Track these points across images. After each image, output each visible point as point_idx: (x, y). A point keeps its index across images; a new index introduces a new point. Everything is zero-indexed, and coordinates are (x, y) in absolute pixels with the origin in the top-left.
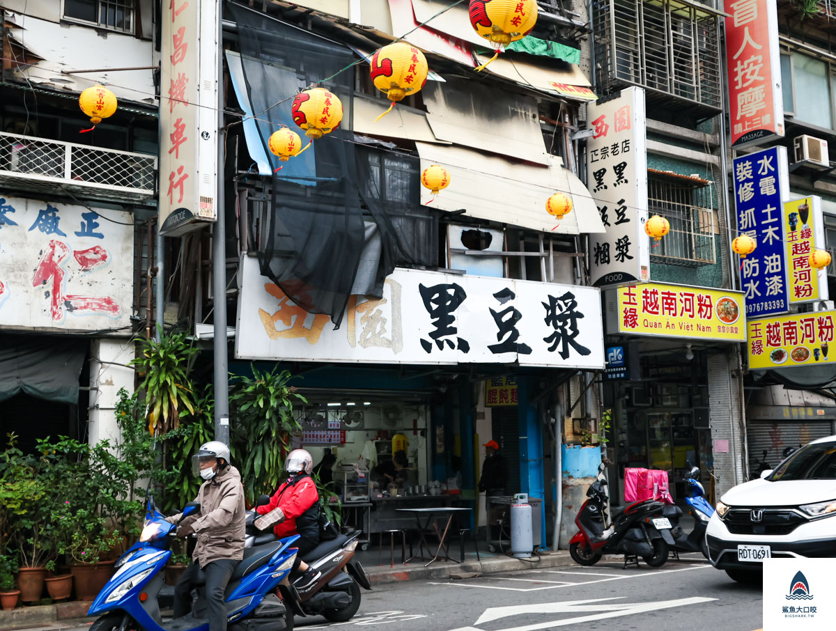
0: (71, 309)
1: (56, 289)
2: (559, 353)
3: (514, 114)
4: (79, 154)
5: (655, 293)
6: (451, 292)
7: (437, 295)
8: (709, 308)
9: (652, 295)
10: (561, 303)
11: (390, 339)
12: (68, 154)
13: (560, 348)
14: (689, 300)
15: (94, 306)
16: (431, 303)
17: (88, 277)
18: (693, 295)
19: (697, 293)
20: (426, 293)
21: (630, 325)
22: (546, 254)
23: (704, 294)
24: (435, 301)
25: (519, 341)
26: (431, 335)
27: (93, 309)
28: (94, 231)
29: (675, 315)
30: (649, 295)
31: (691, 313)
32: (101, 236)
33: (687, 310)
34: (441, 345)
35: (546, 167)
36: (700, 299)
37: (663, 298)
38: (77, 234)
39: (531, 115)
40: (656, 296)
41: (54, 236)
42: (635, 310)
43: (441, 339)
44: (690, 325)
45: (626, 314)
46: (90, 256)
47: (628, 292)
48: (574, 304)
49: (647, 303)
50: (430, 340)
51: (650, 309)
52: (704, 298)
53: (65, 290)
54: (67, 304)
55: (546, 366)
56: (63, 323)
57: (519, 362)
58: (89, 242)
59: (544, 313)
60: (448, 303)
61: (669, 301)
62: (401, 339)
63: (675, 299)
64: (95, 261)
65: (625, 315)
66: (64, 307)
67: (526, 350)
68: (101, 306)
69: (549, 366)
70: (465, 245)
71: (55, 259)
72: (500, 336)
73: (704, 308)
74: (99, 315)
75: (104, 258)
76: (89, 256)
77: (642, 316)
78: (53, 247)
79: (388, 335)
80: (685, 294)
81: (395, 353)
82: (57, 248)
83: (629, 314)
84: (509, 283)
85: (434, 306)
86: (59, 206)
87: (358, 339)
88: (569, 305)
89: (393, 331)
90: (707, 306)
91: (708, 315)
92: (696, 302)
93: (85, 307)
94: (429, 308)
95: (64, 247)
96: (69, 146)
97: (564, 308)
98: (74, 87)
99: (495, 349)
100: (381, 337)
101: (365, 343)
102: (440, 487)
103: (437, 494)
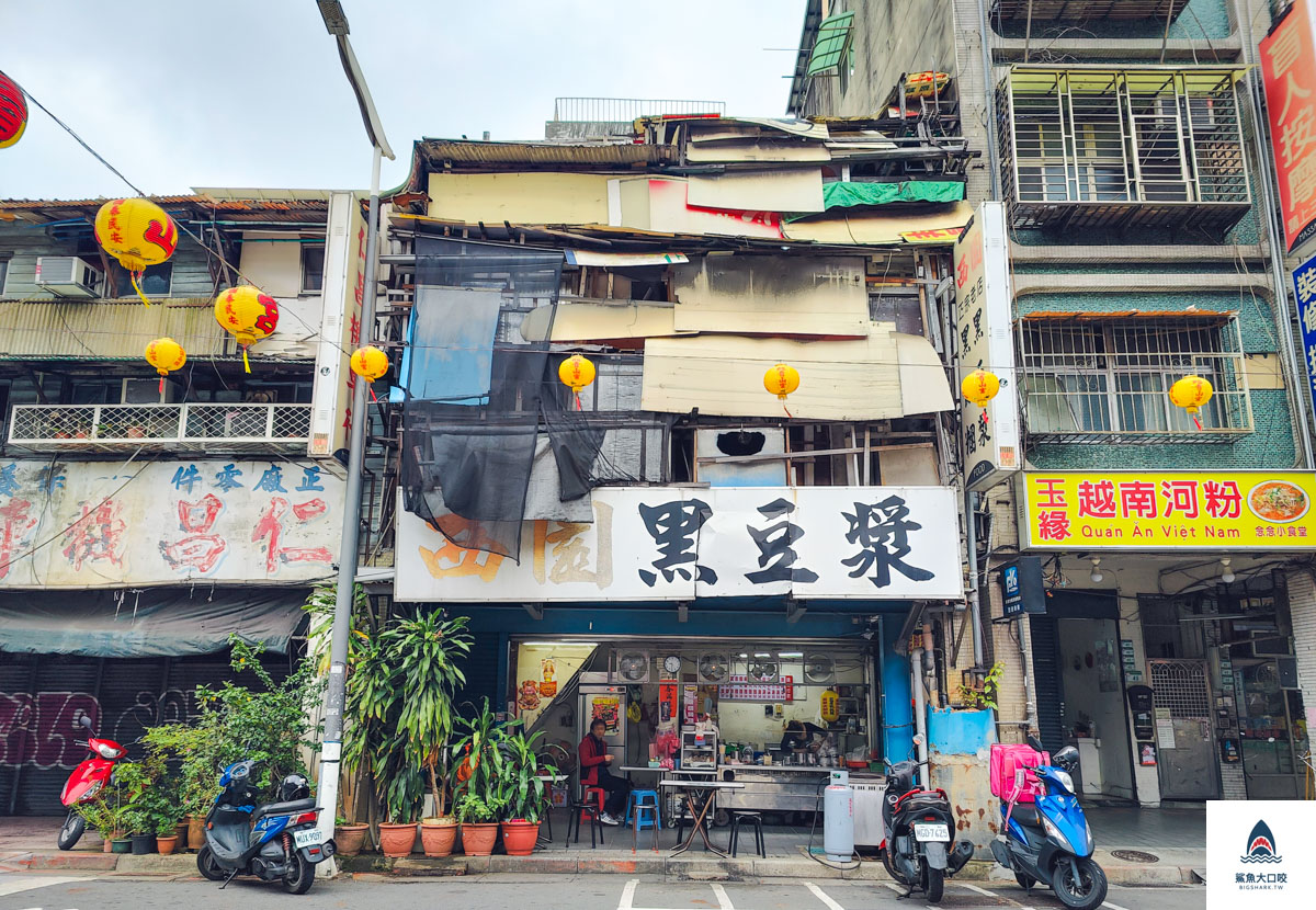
0: (286, 560)
1: (273, 543)
2: (870, 578)
3: (821, 281)
4: (281, 413)
5: (1105, 486)
6: (689, 510)
7: (667, 516)
8: (1233, 502)
9: (1101, 491)
10: (879, 512)
11: (595, 572)
12: (271, 414)
13: (873, 571)
14: (1186, 491)
15: (309, 557)
16: (658, 526)
17: (306, 529)
18: (1193, 484)
19: (1202, 480)
20: (649, 515)
21: (1052, 536)
22: (860, 450)
23: (1219, 480)
24: (663, 523)
25: (796, 565)
26: (655, 564)
27: (308, 560)
28: (315, 484)
29: (1153, 515)
30: (1093, 490)
31: (1191, 511)
32: (321, 489)
33: (1179, 507)
34: (669, 577)
35: (863, 338)
36: (1210, 489)
37: (1124, 493)
38: (298, 489)
39: (851, 277)
40: (1108, 491)
41: (276, 494)
42: (1064, 513)
43: (670, 568)
44: (1188, 529)
45: (1045, 520)
46: (310, 508)
47: (1048, 489)
48: (904, 511)
49: (1089, 502)
50: (654, 570)
51: (1096, 510)
52: (1221, 486)
53: (282, 543)
54: (283, 556)
55: (843, 597)
56: (275, 576)
57: (793, 593)
58: (310, 495)
59: (846, 526)
60: (684, 524)
61: (1138, 496)
62: (609, 570)
63: (1152, 493)
64: (313, 513)
65: (1041, 522)
66: (279, 560)
67: (808, 576)
68: (315, 557)
69: (848, 597)
70: (723, 451)
71: (275, 515)
72: (763, 561)
73: (1222, 502)
74: (313, 565)
75: (323, 509)
76: (306, 509)
77: (1075, 521)
78: (274, 504)
79: (592, 568)
80: (1174, 484)
81: (601, 589)
82: (278, 504)
83: (1049, 519)
84: (785, 493)
85: (662, 529)
86: (282, 465)
87: (548, 573)
88: (893, 513)
89: (599, 562)
90: (1228, 498)
91: (1232, 509)
92: (1201, 494)
93: (300, 559)
94: (654, 532)
95: (284, 503)
96: (271, 407)
97: (884, 518)
98: (307, 354)
99: (754, 578)
100: (582, 569)
101: (557, 578)
102: (837, 757)
103: (830, 765)
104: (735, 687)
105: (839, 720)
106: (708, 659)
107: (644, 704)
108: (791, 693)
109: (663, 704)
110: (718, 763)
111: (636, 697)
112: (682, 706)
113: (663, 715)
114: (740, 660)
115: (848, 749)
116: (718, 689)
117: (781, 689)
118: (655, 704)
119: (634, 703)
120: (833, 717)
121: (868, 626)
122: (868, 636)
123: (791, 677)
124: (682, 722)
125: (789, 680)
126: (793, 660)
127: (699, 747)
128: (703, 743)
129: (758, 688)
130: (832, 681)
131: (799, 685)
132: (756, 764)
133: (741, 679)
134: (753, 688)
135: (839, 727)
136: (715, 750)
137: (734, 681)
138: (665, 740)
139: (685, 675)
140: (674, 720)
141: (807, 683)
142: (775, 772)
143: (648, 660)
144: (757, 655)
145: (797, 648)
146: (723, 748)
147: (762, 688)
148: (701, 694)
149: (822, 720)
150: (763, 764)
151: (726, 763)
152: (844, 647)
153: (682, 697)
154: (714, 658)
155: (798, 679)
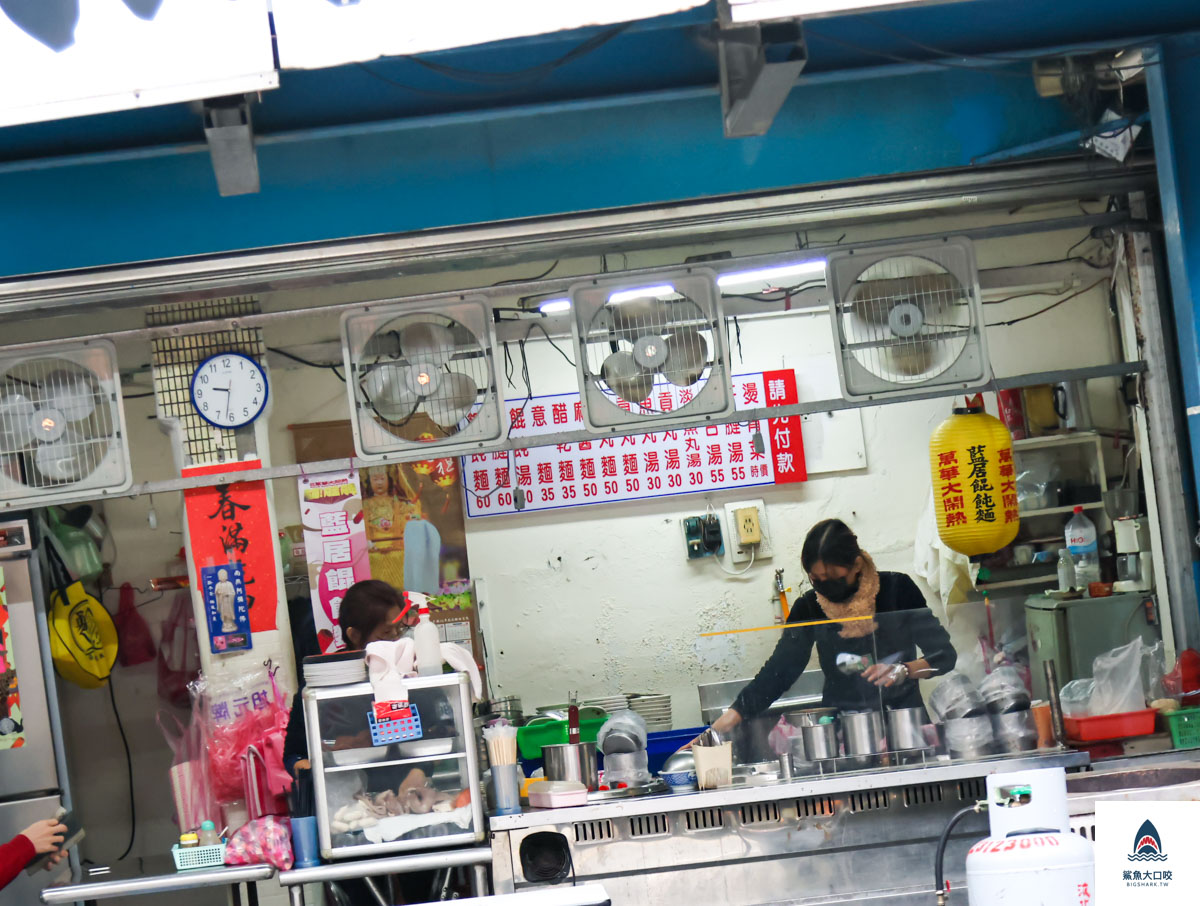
102: (1021, 706)
103: (995, 748)
104: (534, 458)
105: (1019, 540)
106: (391, 344)
107: (127, 590)
108: (797, 448)
109: (209, 579)
110: (490, 807)
111: (82, 560)
112: (297, 573)
113: (215, 629)
114: (542, 329)
115: (1071, 665)
116: (457, 473)
117: (745, 436)
118: (176, 582)
119: (76, 592)
120: (995, 533)
121: (1108, 100)
122: (1114, 146)
123: (788, 376)
124: (307, 646)
125: (778, 388)
126: (787, 297)
127: (394, 751)
128: (410, 728)
129: (640, 448)
130: (972, 368)
131: (829, 407)
132: (664, 789)
133: (559, 413)
134: (619, 450)
135: (1029, 569)
136: (469, 755)
137: (530, 430)
138: (241, 739)
139: (298, 430)
140: (273, 643)
141: (858, 394)
142: (750, 812)
143: (112, 384)
144: (617, 298)
145: (801, 240)
146: (503, 740)
147: (661, 445)
148: (385, 509)
149: (946, 552)
150: (695, 785)
151: (525, 805)
152: (1014, 207)
153: (295, 533)
154: (420, 335)
155: (819, 380)
